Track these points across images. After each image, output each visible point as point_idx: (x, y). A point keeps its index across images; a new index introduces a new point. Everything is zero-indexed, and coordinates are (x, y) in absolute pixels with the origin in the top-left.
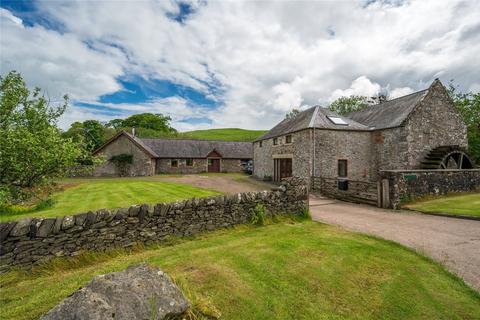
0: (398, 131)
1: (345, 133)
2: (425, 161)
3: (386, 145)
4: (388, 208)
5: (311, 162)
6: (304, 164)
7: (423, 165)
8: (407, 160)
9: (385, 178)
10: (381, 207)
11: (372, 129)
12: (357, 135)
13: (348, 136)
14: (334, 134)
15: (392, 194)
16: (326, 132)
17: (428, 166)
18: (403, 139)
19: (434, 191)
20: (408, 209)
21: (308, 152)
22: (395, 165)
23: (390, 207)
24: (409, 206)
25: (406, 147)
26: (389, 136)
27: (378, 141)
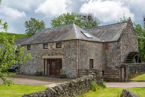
0: (116, 44)
1: (92, 43)
2: (127, 59)
3: (110, 51)
4: (124, 81)
5: (77, 61)
6: (73, 62)
7: (126, 62)
8: (120, 59)
9: (122, 67)
10: (121, 81)
11: (103, 41)
12: (97, 44)
13: (94, 45)
14: (88, 43)
15: (125, 75)
16: (84, 42)
17: (128, 62)
18: (118, 48)
19: (136, 73)
20: (131, 81)
21: (76, 54)
22: (115, 62)
23: (125, 81)
24: (132, 80)
25: (120, 52)
26: (112, 46)
27: (106, 48)
